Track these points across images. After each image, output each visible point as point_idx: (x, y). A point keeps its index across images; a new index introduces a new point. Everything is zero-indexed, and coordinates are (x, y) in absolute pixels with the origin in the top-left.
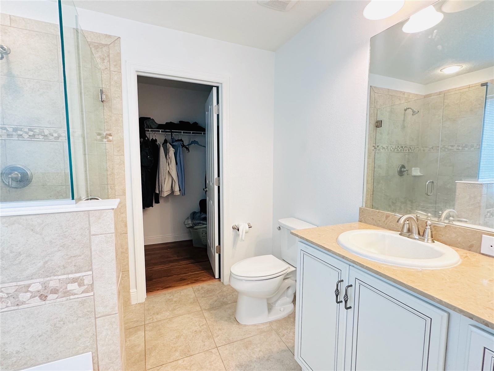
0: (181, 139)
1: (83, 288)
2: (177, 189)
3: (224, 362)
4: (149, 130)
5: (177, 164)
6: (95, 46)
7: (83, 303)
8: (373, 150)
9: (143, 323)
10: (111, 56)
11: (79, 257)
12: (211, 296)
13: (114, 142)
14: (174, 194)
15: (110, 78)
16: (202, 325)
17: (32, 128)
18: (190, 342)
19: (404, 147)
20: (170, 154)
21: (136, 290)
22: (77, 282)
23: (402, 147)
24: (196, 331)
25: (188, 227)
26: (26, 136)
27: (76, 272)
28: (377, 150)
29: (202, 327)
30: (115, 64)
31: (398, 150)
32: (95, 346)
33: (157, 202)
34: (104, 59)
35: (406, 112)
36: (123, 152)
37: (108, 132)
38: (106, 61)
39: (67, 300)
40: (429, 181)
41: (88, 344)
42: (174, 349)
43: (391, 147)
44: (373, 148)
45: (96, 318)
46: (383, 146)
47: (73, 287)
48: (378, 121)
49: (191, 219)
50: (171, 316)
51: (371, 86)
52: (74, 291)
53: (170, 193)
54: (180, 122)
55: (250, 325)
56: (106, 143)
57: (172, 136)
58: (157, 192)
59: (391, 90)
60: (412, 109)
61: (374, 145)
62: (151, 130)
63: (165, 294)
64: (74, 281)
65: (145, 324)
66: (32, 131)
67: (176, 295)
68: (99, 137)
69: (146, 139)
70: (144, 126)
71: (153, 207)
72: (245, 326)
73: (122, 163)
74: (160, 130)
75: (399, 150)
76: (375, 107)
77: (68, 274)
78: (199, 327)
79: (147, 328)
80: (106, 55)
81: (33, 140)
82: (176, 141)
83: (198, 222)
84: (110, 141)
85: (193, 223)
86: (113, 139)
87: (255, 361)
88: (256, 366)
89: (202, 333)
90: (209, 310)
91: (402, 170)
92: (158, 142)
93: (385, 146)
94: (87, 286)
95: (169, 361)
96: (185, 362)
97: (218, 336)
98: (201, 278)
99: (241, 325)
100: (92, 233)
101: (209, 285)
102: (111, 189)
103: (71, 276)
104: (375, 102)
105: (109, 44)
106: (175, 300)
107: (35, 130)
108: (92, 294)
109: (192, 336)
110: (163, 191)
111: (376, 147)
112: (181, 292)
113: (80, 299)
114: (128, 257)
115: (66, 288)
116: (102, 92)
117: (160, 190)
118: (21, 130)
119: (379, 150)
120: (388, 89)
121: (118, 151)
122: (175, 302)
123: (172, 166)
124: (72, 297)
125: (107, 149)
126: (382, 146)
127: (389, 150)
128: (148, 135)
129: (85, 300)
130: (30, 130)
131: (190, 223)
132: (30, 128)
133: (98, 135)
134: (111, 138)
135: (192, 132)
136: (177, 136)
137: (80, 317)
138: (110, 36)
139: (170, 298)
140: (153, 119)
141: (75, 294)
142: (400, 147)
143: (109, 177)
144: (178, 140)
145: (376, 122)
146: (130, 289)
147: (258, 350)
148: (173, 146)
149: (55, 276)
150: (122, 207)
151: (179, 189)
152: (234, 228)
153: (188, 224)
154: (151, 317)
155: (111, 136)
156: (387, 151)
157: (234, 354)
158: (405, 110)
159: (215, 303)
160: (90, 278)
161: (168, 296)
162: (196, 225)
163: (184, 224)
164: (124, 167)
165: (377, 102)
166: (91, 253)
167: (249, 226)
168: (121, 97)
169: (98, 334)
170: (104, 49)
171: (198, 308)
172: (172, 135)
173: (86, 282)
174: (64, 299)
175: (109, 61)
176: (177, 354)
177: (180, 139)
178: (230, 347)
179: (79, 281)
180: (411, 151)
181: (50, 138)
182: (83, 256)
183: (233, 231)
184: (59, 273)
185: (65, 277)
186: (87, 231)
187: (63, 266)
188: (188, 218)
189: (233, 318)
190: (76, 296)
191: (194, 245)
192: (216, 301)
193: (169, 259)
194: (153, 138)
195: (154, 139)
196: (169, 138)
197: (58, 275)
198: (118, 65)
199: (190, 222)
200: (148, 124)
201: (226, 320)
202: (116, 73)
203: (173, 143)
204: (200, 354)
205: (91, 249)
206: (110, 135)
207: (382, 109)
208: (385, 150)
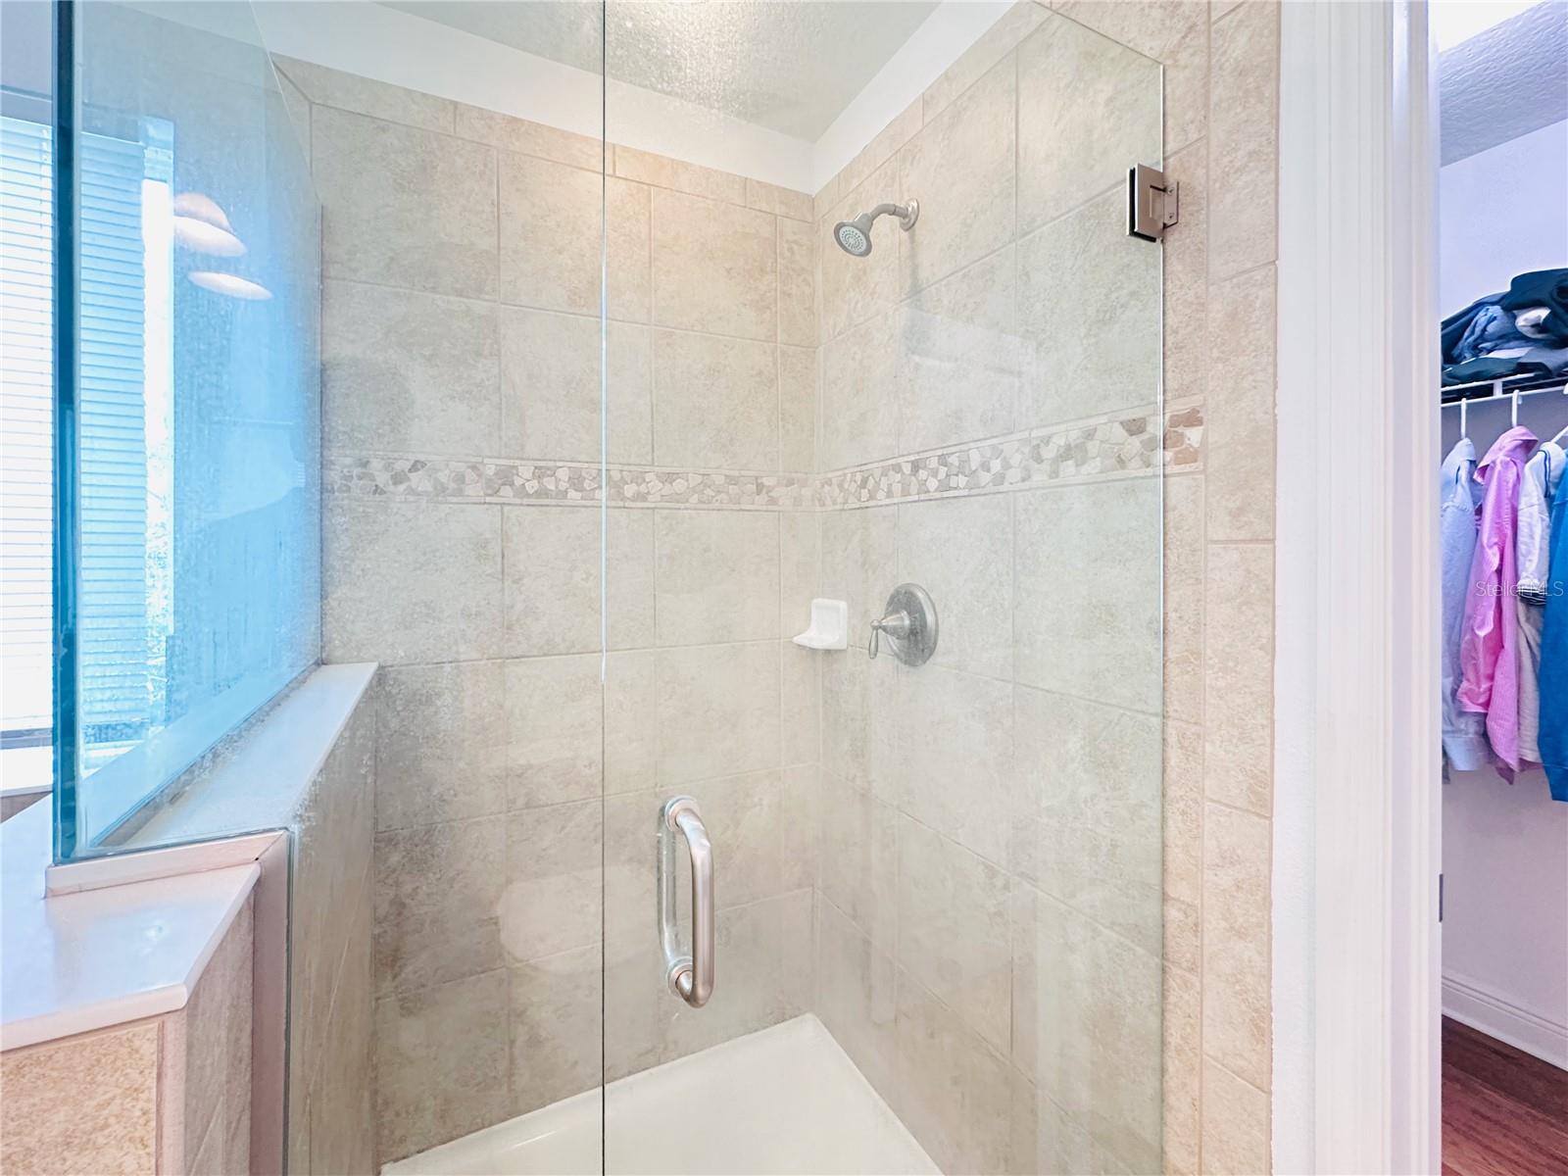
26: (933, 485)
36: (1268, 515)
56: (1170, 469)
66: (946, 465)
68: (1135, 445)
81: (944, 494)
102: (1182, 747)
107: (951, 459)
118: (925, 469)
121: (1237, 514)
125: (1175, 509)
130: (942, 460)
132: (940, 451)
134: (1193, 436)
143: (1171, 671)
155: (1200, 422)
181: (983, 482)
206: (1192, 419)
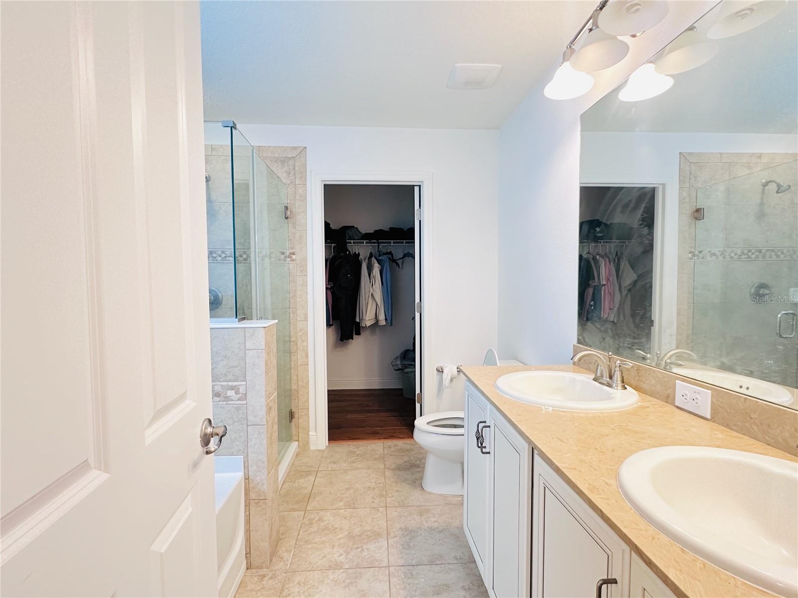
0: (391, 252)
1: (239, 396)
2: (382, 317)
3: (388, 522)
4: (351, 242)
5: (382, 284)
6: (282, 161)
7: (238, 409)
8: (691, 259)
9: (317, 470)
10: (297, 169)
11: (237, 368)
12: (402, 456)
13: (298, 261)
14: (379, 324)
15: (295, 192)
16: (379, 483)
17: (224, 250)
18: (359, 496)
19: (763, 251)
20: (374, 272)
21: (315, 432)
22: (234, 390)
23: (760, 251)
24: (369, 487)
25: (396, 369)
26: (219, 259)
27: (234, 381)
28: (700, 259)
29: (378, 485)
30: (300, 176)
31: (749, 257)
32: (246, 451)
33: (358, 333)
34: (289, 173)
35: (767, 187)
36: (306, 272)
37: (291, 251)
38: (291, 175)
39: (226, 404)
40: (784, 312)
41: (241, 448)
42: (340, 499)
43: (732, 252)
44: (690, 255)
45: (247, 425)
46: (713, 252)
47: (231, 393)
48: (698, 209)
49: (400, 358)
50: (348, 468)
51: (680, 153)
52: (232, 397)
53: (373, 323)
54: (390, 228)
55: (435, 494)
56: (290, 262)
57: (378, 248)
58: (358, 320)
59: (726, 153)
60: (776, 183)
61: (693, 250)
62: (353, 242)
63: (349, 446)
64: (232, 388)
65: (318, 471)
66: (224, 254)
67: (361, 448)
68: (282, 257)
69: (348, 253)
70: (345, 236)
71: (353, 339)
72: (430, 493)
73: (305, 284)
74: (365, 241)
75: (753, 256)
76: (692, 186)
77: (228, 381)
78: (374, 484)
79: (319, 475)
80: (292, 168)
81: (225, 262)
82: (384, 254)
83: (409, 363)
84: (293, 260)
85: (403, 364)
86: (296, 257)
87: (425, 529)
88: (423, 534)
89: (376, 490)
90: (394, 470)
91: (761, 292)
92: (361, 257)
93: (715, 251)
94: (241, 395)
95: (330, 508)
96: (346, 513)
97: (393, 496)
98: (398, 435)
99: (426, 491)
100: (247, 347)
101: (405, 443)
102: (293, 313)
103: (230, 384)
104: (690, 179)
105: (295, 156)
106: (358, 453)
107: (226, 253)
108: (245, 402)
109: (363, 491)
110: (364, 320)
111: (697, 253)
112: (369, 446)
113: (235, 405)
114: (308, 393)
115: (226, 394)
116: (286, 208)
117: (361, 318)
118: (215, 253)
119: (703, 258)
120: (721, 154)
121: (301, 271)
122: (358, 455)
123: (376, 288)
124: (230, 402)
125: (291, 270)
126: (709, 252)
127: (728, 257)
128: (350, 249)
129: (239, 407)
130: (223, 252)
131: (398, 364)
132: (222, 250)
133: (282, 254)
134: (294, 257)
135: (404, 241)
136: (385, 246)
137: (236, 422)
138: (295, 148)
139: (353, 450)
140: (357, 228)
141: (233, 400)
142: (753, 251)
143: (291, 299)
144: (387, 253)
145: (695, 210)
146: (309, 431)
147: (433, 520)
148: (379, 262)
149: (219, 381)
150: (303, 334)
151: (385, 318)
152: (438, 370)
153: (396, 365)
154: (326, 465)
156: (721, 258)
157: (403, 518)
158: (765, 185)
159: (404, 464)
160: (244, 387)
161: (352, 448)
162: (406, 367)
163: (392, 364)
164: (307, 289)
165: (695, 177)
166: (246, 365)
167: (457, 369)
168: (305, 212)
169: (249, 441)
170: (290, 163)
171: (382, 466)
172: (379, 246)
173: (241, 391)
174: (225, 403)
175: (295, 174)
176: (341, 504)
177: (389, 251)
178: (402, 509)
179: (236, 389)
180: (785, 257)
181: (240, 260)
182: (239, 368)
183: (437, 374)
184: (222, 380)
185: (225, 383)
186: (244, 346)
187: (225, 374)
188: (396, 358)
189: (418, 483)
190: (233, 402)
191: (405, 396)
192: (406, 462)
193: (367, 408)
194: (355, 252)
195: (357, 253)
196: (375, 251)
197: (221, 382)
198: (304, 177)
199: (399, 362)
200: (351, 234)
201: (409, 484)
202: (301, 186)
203: (379, 256)
204: (365, 509)
205: (245, 362)
206: (294, 254)
207: (708, 187)
208: (717, 258)
